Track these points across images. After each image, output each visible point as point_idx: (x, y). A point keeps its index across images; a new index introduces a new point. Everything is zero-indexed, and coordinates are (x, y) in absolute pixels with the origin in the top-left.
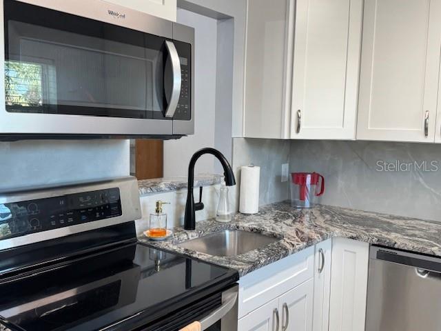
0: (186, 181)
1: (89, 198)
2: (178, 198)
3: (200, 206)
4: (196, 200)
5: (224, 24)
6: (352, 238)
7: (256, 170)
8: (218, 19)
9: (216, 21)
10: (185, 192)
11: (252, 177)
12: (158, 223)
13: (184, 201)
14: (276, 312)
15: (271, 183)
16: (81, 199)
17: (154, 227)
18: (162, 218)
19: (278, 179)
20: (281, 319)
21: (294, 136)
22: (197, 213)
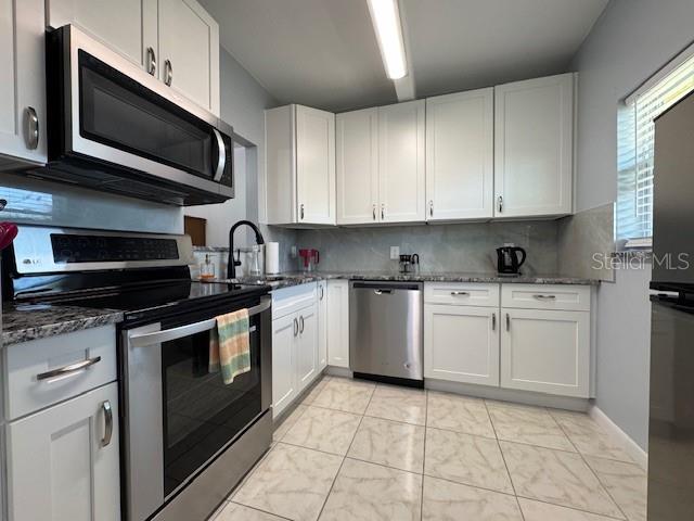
0: (228, 246)
1: (151, 243)
2: (222, 258)
3: (239, 263)
4: (236, 259)
5: (250, 151)
6: (339, 278)
7: (276, 244)
8: (246, 146)
9: (244, 148)
10: (227, 255)
11: (274, 248)
12: (207, 271)
13: (226, 260)
14: (296, 320)
15: (286, 257)
16: (145, 242)
17: (205, 274)
18: (210, 266)
19: (290, 255)
20: (299, 326)
21: (300, 221)
22: (237, 268)
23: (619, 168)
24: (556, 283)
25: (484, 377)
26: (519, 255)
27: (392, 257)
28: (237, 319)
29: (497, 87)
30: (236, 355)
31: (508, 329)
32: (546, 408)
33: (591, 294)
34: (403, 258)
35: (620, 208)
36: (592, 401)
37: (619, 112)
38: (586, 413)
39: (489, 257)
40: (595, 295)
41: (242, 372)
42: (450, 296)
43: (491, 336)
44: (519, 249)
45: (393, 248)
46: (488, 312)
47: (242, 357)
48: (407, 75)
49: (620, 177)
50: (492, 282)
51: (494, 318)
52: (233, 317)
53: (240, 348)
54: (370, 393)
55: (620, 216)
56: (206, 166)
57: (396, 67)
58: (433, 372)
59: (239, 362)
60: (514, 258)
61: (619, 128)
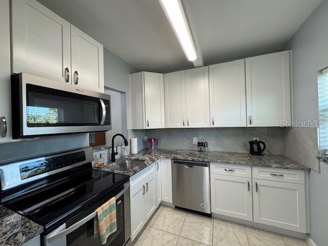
0: (111, 145)
1: (71, 156)
2: (109, 151)
3: (117, 153)
4: (115, 152)
5: (122, 94)
6: (167, 158)
7: (136, 139)
9: (120, 93)
10: (111, 149)
11: (135, 142)
13: (111, 152)
14: (144, 186)
15: (141, 142)
16: (68, 156)
17: (100, 163)
18: (102, 159)
19: (144, 141)
20: (145, 188)
21: (147, 128)
22: (116, 156)
23: (320, 109)
24: (284, 168)
25: (244, 216)
26: (262, 146)
27: (194, 142)
28: (109, 206)
29: (246, 59)
30: (109, 225)
31: (257, 191)
32: (280, 234)
33: (305, 175)
34: (200, 144)
35: (321, 131)
36: (308, 235)
37: (318, 78)
38: (304, 240)
39: (245, 145)
40: (307, 176)
41: (112, 232)
42: (224, 171)
43: (247, 194)
44: (261, 142)
45: (194, 138)
46: (246, 181)
47: (112, 225)
48: (198, 59)
49: (320, 113)
50: (247, 165)
51: (249, 183)
52: (106, 205)
53: (111, 220)
54: (183, 219)
55: (321, 135)
56: (96, 118)
57: (192, 55)
58: (216, 210)
59: (111, 228)
60: (259, 147)
61: (319, 87)
